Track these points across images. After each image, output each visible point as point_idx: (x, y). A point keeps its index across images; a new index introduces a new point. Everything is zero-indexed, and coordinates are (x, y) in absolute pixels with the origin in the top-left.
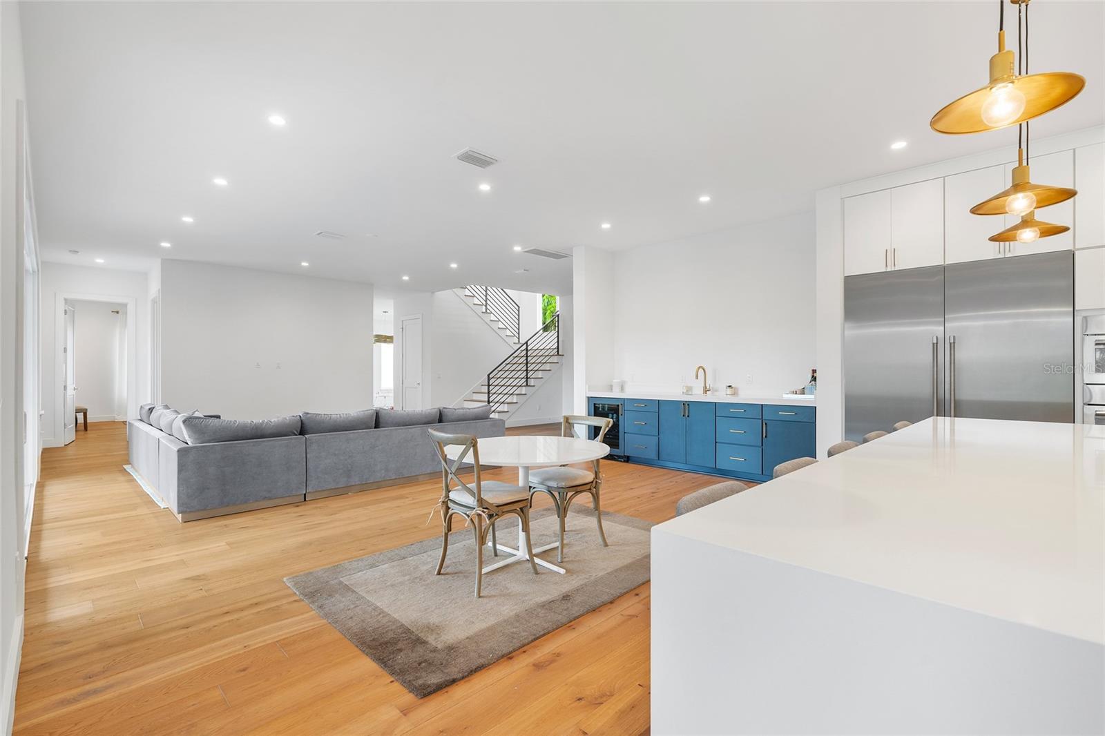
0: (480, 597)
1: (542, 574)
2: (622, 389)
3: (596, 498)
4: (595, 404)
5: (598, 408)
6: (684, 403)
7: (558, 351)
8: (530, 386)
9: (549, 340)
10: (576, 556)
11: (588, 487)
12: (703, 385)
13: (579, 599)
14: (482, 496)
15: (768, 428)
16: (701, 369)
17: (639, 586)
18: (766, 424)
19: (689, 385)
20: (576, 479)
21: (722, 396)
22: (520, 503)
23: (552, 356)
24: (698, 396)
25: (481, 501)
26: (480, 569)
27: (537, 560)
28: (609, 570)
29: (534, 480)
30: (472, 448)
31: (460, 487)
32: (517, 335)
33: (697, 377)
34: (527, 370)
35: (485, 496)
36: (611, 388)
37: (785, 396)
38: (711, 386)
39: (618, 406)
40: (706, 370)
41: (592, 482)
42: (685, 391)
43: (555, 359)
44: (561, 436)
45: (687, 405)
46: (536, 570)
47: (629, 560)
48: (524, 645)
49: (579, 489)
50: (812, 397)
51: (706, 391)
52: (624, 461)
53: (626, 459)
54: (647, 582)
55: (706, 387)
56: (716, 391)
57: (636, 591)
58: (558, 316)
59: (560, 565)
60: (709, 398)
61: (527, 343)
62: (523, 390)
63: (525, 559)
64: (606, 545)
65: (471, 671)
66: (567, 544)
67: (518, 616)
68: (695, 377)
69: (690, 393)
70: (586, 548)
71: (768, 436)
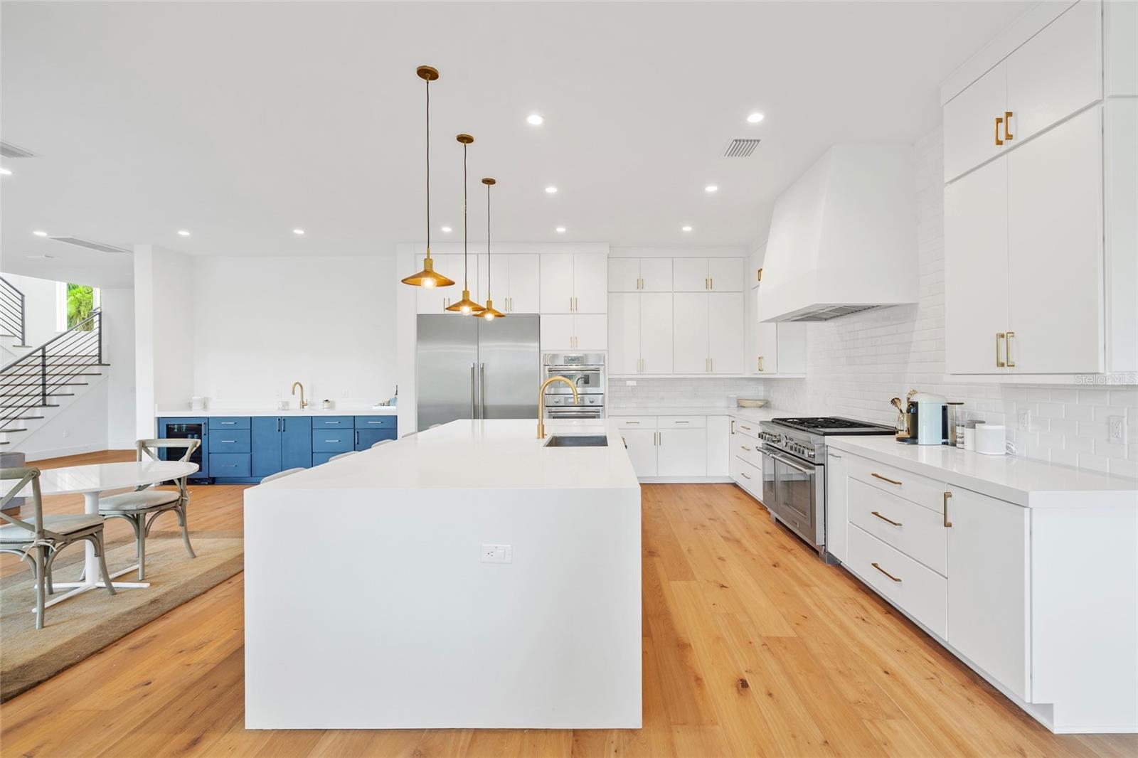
0: (43, 627)
1: (121, 593)
2: (205, 406)
3: (182, 515)
4: (167, 425)
5: (170, 429)
6: (280, 419)
7: (100, 360)
8: (49, 406)
9: (85, 343)
10: (160, 572)
11: (173, 505)
12: (300, 400)
13: (169, 599)
14: (44, 528)
15: (360, 436)
16: (298, 386)
17: (231, 577)
18: (358, 432)
19: (285, 400)
20: (158, 499)
21: (319, 410)
22: (94, 528)
23: (89, 365)
24: (295, 411)
25: (42, 533)
26: (43, 601)
27: (114, 584)
28: (199, 574)
29: (105, 507)
30: (31, 481)
31: (12, 524)
32: (20, 335)
33: (293, 393)
34: (44, 384)
35: (46, 527)
36: (190, 406)
37: (374, 408)
38: (309, 400)
39: (201, 425)
40: (303, 385)
41: (178, 500)
42: (281, 406)
43: (96, 370)
44: (136, 461)
45: (282, 420)
46: (113, 592)
47: (221, 562)
48: (114, 642)
49: (162, 508)
50: (394, 407)
51: (303, 405)
52: (209, 484)
53: (210, 481)
54: (241, 572)
55: (303, 402)
56: (313, 405)
57: (229, 581)
58: (100, 314)
59: (143, 580)
60: (307, 412)
61: (43, 348)
62: (38, 412)
63: (95, 587)
64: (194, 556)
65: (59, 671)
66: (147, 566)
67: (101, 626)
68: (291, 391)
69: (286, 408)
70: (171, 564)
71: (360, 443)
